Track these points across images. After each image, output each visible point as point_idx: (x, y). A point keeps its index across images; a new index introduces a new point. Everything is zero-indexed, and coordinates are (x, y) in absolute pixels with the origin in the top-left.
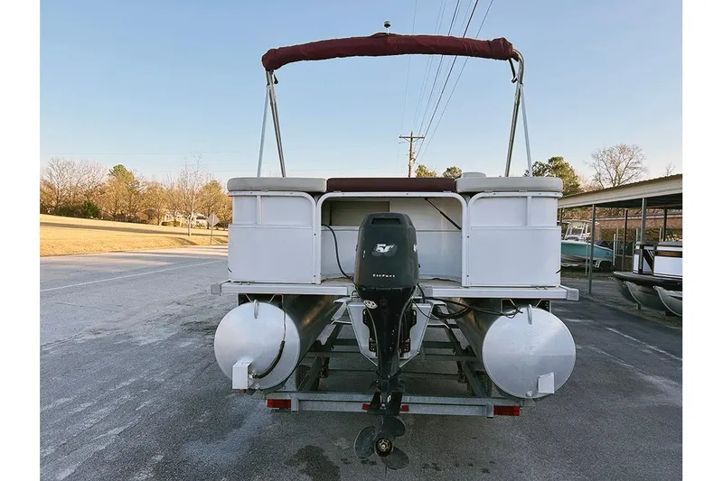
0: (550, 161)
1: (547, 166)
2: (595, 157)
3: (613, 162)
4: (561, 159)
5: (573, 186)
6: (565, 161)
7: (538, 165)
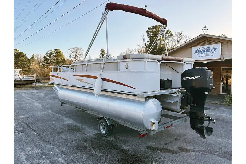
0: (55, 50)
1: (54, 52)
2: (69, 50)
3: (75, 52)
4: (59, 50)
5: (63, 59)
6: (60, 50)
7: (50, 51)
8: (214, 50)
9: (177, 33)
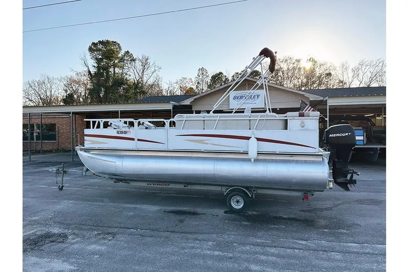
8: (257, 97)
9: (141, 58)
